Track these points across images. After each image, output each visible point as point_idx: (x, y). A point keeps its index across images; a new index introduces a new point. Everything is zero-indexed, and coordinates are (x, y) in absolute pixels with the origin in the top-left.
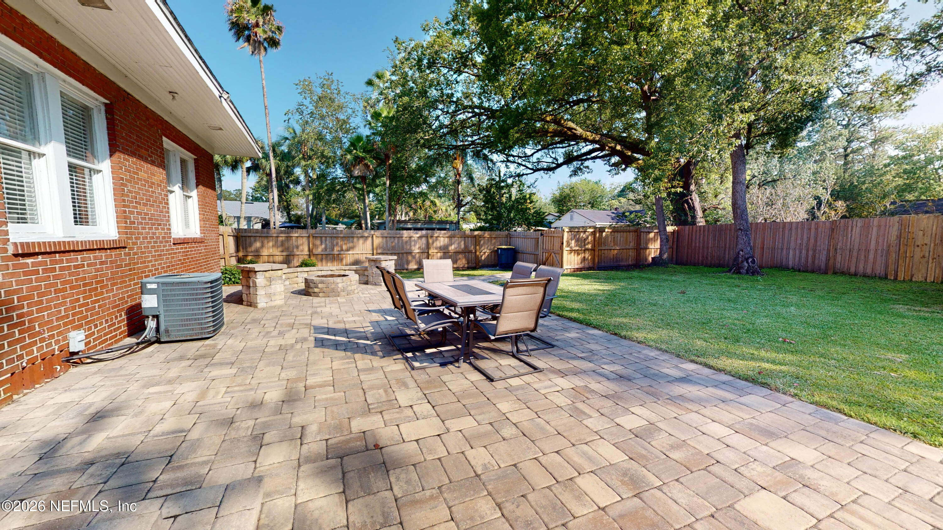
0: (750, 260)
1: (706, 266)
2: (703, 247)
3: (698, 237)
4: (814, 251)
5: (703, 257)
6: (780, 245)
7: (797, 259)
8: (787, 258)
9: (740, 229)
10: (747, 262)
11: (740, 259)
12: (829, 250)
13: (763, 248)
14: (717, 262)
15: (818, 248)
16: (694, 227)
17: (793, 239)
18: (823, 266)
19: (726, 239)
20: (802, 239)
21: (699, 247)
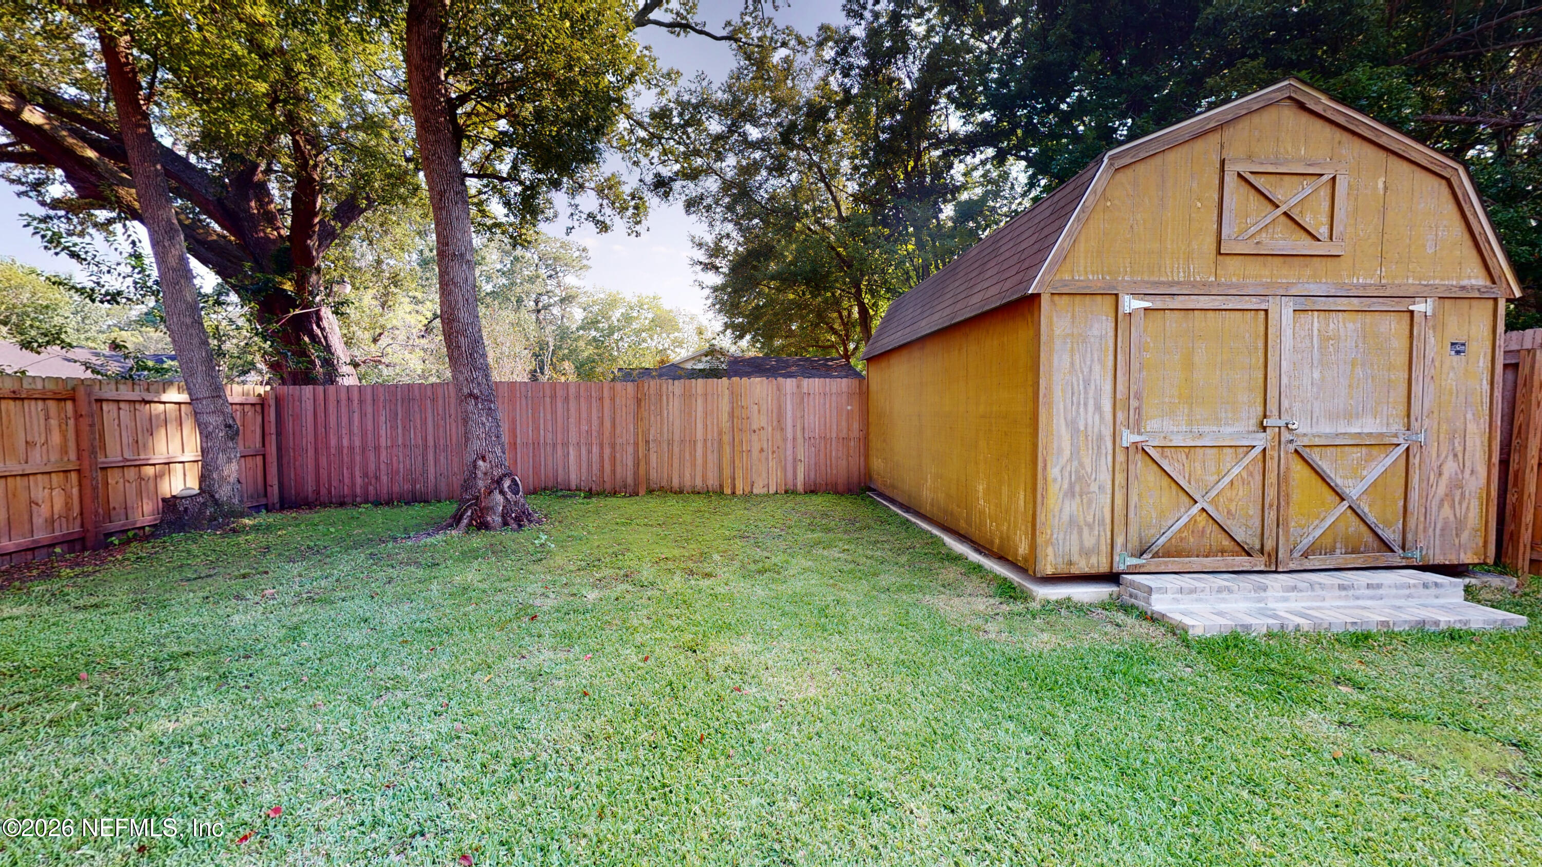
0: (507, 483)
1: (377, 503)
2: (364, 449)
3: (345, 421)
4: (613, 446)
5: (365, 475)
6: (550, 435)
7: (584, 470)
8: (566, 467)
9: (471, 395)
10: (502, 492)
11: (481, 484)
12: (636, 444)
13: (514, 445)
14: (407, 487)
15: (619, 441)
16: (331, 389)
17: (572, 420)
18: (630, 480)
19: (424, 422)
20: (590, 422)
21: (351, 448)
